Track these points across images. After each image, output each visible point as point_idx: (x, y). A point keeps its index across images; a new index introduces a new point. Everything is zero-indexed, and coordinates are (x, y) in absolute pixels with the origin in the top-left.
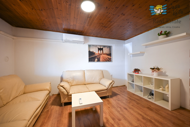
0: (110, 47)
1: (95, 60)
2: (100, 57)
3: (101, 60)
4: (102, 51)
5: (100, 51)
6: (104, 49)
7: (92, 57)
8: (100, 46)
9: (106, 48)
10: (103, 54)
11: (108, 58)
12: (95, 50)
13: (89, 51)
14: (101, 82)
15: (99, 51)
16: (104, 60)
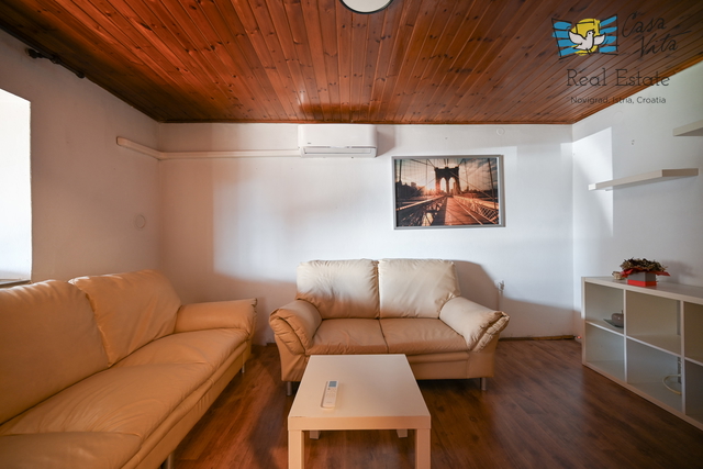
0: (491, 162)
1: (425, 220)
2: (444, 206)
3: (449, 217)
4: (452, 180)
5: (443, 180)
6: (462, 170)
7: (410, 208)
8: (447, 159)
9: (475, 165)
10: (458, 191)
11: (484, 210)
12: (424, 180)
13: (398, 186)
14: (444, 315)
15: (438, 182)
16: (463, 219)
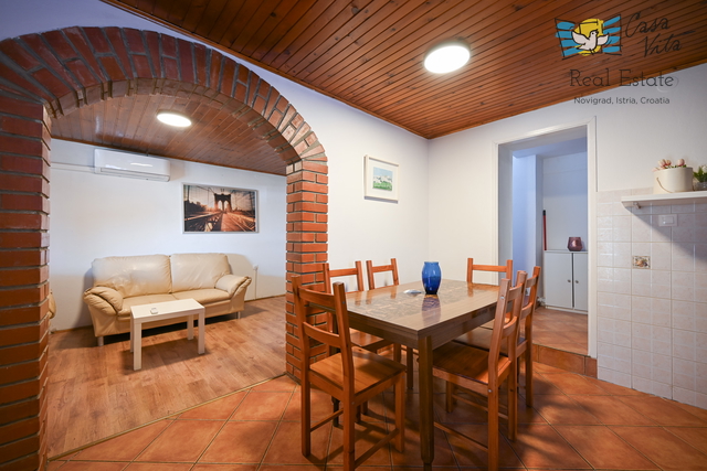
0: (251, 194)
1: (207, 227)
2: (221, 218)
3: (223, 226)
4: (226, 203)
5: (220, 202)
6: (233, 196)
7: (195, 219)
8: (223, 189)
9: (241, 194)
10: (231, 211)
11: (247, 222)
12: (207, 201)
13: (187, 203)
14: (218, 285)
15: (217, 203)
16: (233, 227)
